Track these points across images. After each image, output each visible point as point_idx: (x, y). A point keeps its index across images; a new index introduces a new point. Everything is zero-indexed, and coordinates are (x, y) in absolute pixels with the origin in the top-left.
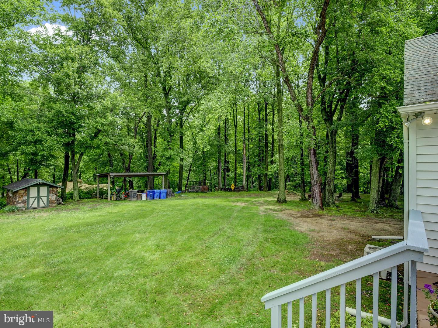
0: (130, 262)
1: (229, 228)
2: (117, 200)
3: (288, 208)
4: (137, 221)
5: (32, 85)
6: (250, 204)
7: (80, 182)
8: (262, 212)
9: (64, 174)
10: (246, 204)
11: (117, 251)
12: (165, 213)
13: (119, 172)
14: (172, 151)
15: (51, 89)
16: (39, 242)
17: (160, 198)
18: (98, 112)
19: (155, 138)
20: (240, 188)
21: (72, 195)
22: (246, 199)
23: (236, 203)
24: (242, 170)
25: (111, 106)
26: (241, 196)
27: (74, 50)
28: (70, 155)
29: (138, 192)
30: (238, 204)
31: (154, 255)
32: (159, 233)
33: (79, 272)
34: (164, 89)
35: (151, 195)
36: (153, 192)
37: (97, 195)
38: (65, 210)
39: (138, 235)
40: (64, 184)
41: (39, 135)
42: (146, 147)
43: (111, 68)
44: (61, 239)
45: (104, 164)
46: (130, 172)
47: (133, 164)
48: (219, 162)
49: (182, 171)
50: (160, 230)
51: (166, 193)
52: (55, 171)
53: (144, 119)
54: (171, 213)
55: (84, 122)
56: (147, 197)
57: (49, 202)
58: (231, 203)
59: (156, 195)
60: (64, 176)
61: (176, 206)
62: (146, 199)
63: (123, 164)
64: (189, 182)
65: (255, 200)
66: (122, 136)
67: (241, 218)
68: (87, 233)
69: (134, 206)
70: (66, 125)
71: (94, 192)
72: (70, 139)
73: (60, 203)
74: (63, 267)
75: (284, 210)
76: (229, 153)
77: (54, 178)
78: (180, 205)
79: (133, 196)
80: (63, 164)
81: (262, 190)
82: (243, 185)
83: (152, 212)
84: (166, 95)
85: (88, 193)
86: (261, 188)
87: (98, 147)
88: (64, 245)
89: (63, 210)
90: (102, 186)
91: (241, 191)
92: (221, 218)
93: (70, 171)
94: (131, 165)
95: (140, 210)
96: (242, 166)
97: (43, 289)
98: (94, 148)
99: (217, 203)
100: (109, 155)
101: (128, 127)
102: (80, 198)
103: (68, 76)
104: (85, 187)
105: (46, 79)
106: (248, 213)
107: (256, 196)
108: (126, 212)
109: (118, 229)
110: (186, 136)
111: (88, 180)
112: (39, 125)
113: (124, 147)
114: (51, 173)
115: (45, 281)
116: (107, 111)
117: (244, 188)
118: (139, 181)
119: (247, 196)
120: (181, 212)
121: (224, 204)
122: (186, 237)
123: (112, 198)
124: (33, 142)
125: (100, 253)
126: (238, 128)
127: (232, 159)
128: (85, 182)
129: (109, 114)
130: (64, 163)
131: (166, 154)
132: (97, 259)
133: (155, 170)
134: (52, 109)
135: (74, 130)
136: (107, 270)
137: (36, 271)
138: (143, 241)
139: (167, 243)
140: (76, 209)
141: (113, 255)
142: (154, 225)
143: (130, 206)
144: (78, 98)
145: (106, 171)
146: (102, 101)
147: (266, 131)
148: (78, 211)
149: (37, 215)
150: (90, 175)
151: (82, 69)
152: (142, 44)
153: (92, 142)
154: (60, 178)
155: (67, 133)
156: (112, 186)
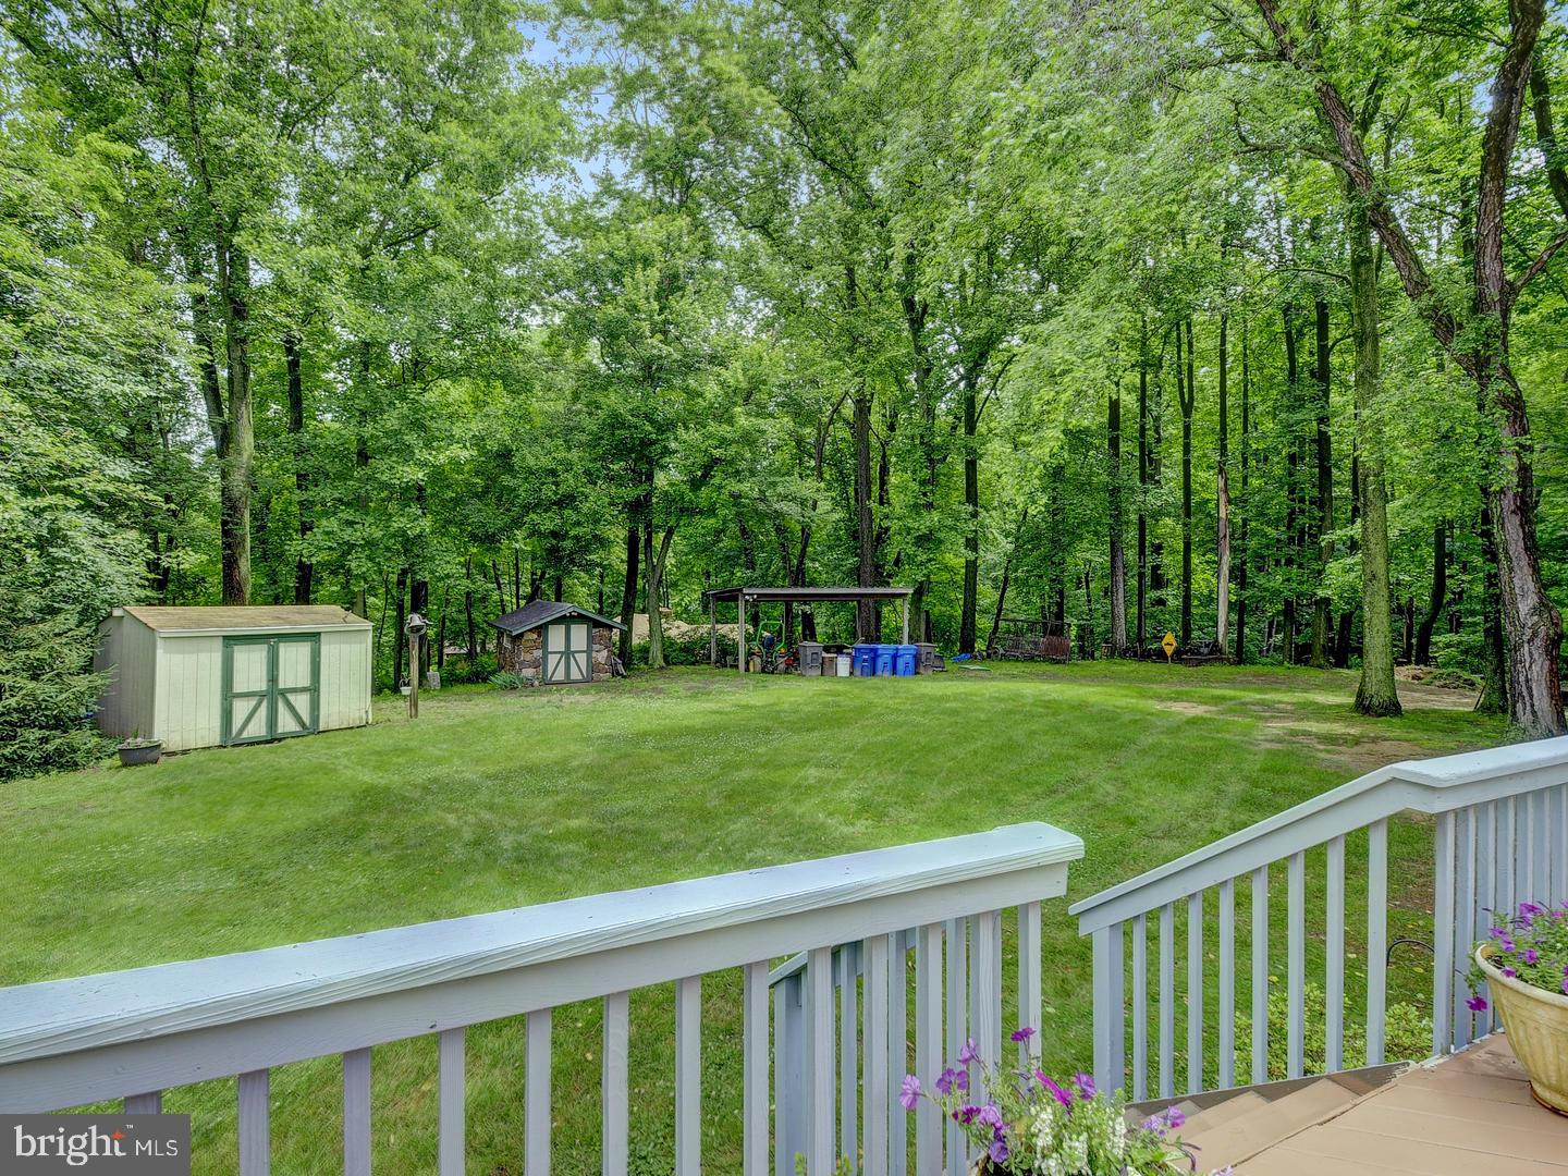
0: (786, 832)
1: (1108, 780)
2: (763, 671)
3: (1397, 733)
4: (816, 734)
5: (547, 345)
6: (1231, 711)
7: (667, 616)
8: (1266, 740)
9: (627, 592)
10: (1214, 708)
11: (756, 804)
12: (902, 718)
13: (771, 585)
14: (936, 516)
15: (594, 349)
16: (575, 763)
17: (894, 671)
18: (711, 405)
19: (884, 470)
20: (1206, 650)
21: (645, 650)
22: (1218, 692)
23: (1169, 704)
24: (1212, 580)
25: (744, 385)
26: (1207, 680)
27: (649, 231)
28: (642, 536)
29: (827, 649)
30: (1177, 707)
31: (852, 824)
32: (873, 773)
33: (665, 838)
34: (909, 304)
35: (865, 661)
36: (872, 650)
37: (709, 658)
38: (630, 692)
39: (813, 772)
40: (627, 620)
41: (569, 482)
42: (852, 502)
43: (749, 256)
44: (623, 761)
45: (730, 561)
46: (803, 586)
47: (813, 560)
48: (1115, 550)
49: (975, 584)
50: (878, 765)
51: (915, 656)
52: (602, 582)
53: (848, 409)
54: (919, 719)
55: (676, 439)
56: (852, 666)
57: (593, 667)
58: (1150, 702)
59: (880, 662)
60: (626, 597)
61: (944, 698)
62: (851, 673)
63: (785, 559)
64: (1002, 624)
65: (1258, 696)
66: (778, 472)
67: (1165, 752)
68: (683, 754)
69: (810, 693)
70: (631, 450)
71: (703, 648)
72: (640, 491)
73: (618, 674)
74: (630, 822)
75: (1374, 740)
76: (1157, 514)
77: (601, 602)
78: (956, 698)
79: (809, 661)
80: (622, 561)
81: (1306, 663)
82: (1216, 640)
83: (862, 711)
84: (917, 324)
85: (687, 649)
86: (1302, 655)
87: (711, 511)
88: (630, 774)
89: (623, 692)
90: (723, 629)
91: (1207, 661)
92: (1088, 746)
93: (640, 582)
94: (809, 564)
95: (826, 705)
96: (1214, 562)
97: (590, 861)
98: (701, 512)
99: (1092, 699)
100: (744, 531)
101: (799, 442)
102: (667, 663)
103: (633, 309)
104: (678, 630)
105: (580, 326)
106: (1203, 738)
107: (1272, 683)
108: (786, 706)
109: (761, 750)
110: (986, 458)
111: (686, 610)
112: (569, 456)
113: (783, 506)
114: (593, 589)
115: (593, 846)
116: (735, 399)
117: (1220, 651)
118: (833, 615)
119: (1231, 682)
120: (953, 719)
121: (1118, 703)
122: (954, 790)
123: (751, 664)
124: (555, 503)
125: (713, 803)
126: (1196, 416)
127: (1172, 535)
128: (678, 617)
129: (739, 409)
130: (625, 557)
131: (916, 525)
132: (706, 817)
133: (880, 578)
134: (597, 408)
135: (650, 462)
136: (729, 841)
137: (574, 823)
138: (828, 789)
139: (894, 799)
140: (655, 690)
141: (746, 812)
142: (863, 751)
143: (799, 692)
144: (660, 369)
145: (735, 582)
146: (723, 371)
147: (1322, 420)
148: (661, 696)
149: (567, 700)
150: (692, 596)
151: (671, 285)
152: (840, 168)
153: (697, 497)
154: (614, 604)
155: (633, 471)
156: (751, 631)
